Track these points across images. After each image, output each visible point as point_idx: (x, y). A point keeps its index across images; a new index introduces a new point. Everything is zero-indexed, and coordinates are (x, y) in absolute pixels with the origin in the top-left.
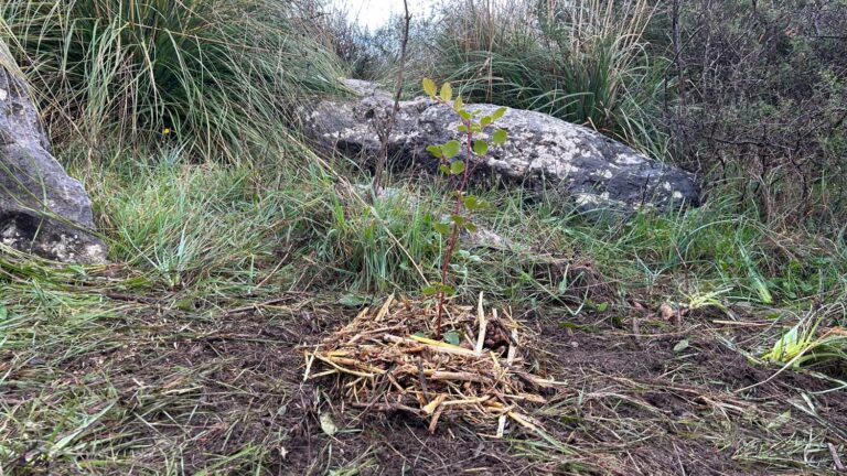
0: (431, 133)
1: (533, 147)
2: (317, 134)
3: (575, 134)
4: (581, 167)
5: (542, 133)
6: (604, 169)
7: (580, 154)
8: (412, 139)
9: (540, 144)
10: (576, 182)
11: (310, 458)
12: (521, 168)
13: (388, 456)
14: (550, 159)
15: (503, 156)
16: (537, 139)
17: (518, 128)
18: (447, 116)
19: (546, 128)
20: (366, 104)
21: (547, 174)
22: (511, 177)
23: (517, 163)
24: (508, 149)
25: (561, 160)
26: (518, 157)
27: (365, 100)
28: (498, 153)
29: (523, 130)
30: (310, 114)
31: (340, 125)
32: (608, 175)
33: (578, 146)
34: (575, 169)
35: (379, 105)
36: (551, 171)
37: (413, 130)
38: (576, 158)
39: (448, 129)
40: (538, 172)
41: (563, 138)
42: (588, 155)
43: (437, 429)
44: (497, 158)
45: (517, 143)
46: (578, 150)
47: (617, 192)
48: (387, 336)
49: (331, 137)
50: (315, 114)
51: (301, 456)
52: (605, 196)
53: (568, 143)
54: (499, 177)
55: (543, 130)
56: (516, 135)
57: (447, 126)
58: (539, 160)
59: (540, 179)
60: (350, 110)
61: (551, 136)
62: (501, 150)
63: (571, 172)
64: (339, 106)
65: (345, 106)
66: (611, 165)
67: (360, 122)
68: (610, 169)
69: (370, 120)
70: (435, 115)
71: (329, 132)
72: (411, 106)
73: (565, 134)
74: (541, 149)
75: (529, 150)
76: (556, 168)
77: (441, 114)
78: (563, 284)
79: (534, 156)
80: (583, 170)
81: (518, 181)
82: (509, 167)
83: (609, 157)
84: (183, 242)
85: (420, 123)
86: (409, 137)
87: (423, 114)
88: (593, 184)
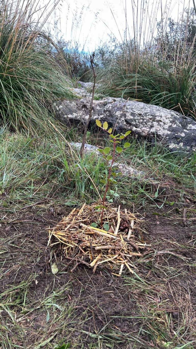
0: (109, 116)
1: (152, 122)
2: (62, 116)
3: (170, 116)
4: (172, 131)
5: (156, 116)
6: (181, 133)
7: (172, 126)
8: (101, 118)
9: (155, 121)
10: (169, 138)
11: (46, 284)
12: (146, 132)
13: (76, 284)
14: (159, 128)
15: (139, 127)
16: (153, 119)
17: (146, 113)
18: (116, 108)
19: (158, 114)
20: (82, 102)
21: (157, 135)
22: (142, 136)
23: (145, 130)
24: (141, 123)
25: (164, 128)
26: (145, 127)
27: (82, 100)
28: (137, 125)
29: (148, 114)
30: (59, 107)
31: (71, 112)
32: (183, 135)
33: (171, 122)
34: (169, 133)
35: (87, 102)
36: (159, 133)
37: (101, 114)
38: (170, 128)
39: (116, 114)
40: (153, 134)
41: (164, 118)
42: (175, 126)
43: (96, 272)
44: (136, 127)
45: (145, 121)
46: (171, 124)
47: (186, 143)
48: (81, 224)
49: (67, 117)
50: (61, 107)
51: (43, 283)
52: (181, 144)
53: (167, 121)
54: (137, 136)
55: (157, 114)
56: (145, 117)
57: (115, 113)
58: (154, 128)
59: (154, 136)
60: (75, 104)
61: (160, 118)
62: (138, 124)
63: (167, 134)
64: (71, 103)
65: (73, 103)
66: (185, 130)
67: (79, 110)
68: (184, 132)
69: (84, 109)
70: (110, 108)
71: (66, 115)
72: (101, 103)
73: (166, 116)
74: (155, 123)
75: (150, 124)
76: (161, 132)
77: (113, 107)
78: (157, 193)
79: (152, 127)
80: (173, 133)
81: (145, 138)
82: (141, 131)
83: (184, 127)
84: (5, 174)
85: (104, 111)
86: (99, 117)
87: (106, 107)
88: (176, 139)
